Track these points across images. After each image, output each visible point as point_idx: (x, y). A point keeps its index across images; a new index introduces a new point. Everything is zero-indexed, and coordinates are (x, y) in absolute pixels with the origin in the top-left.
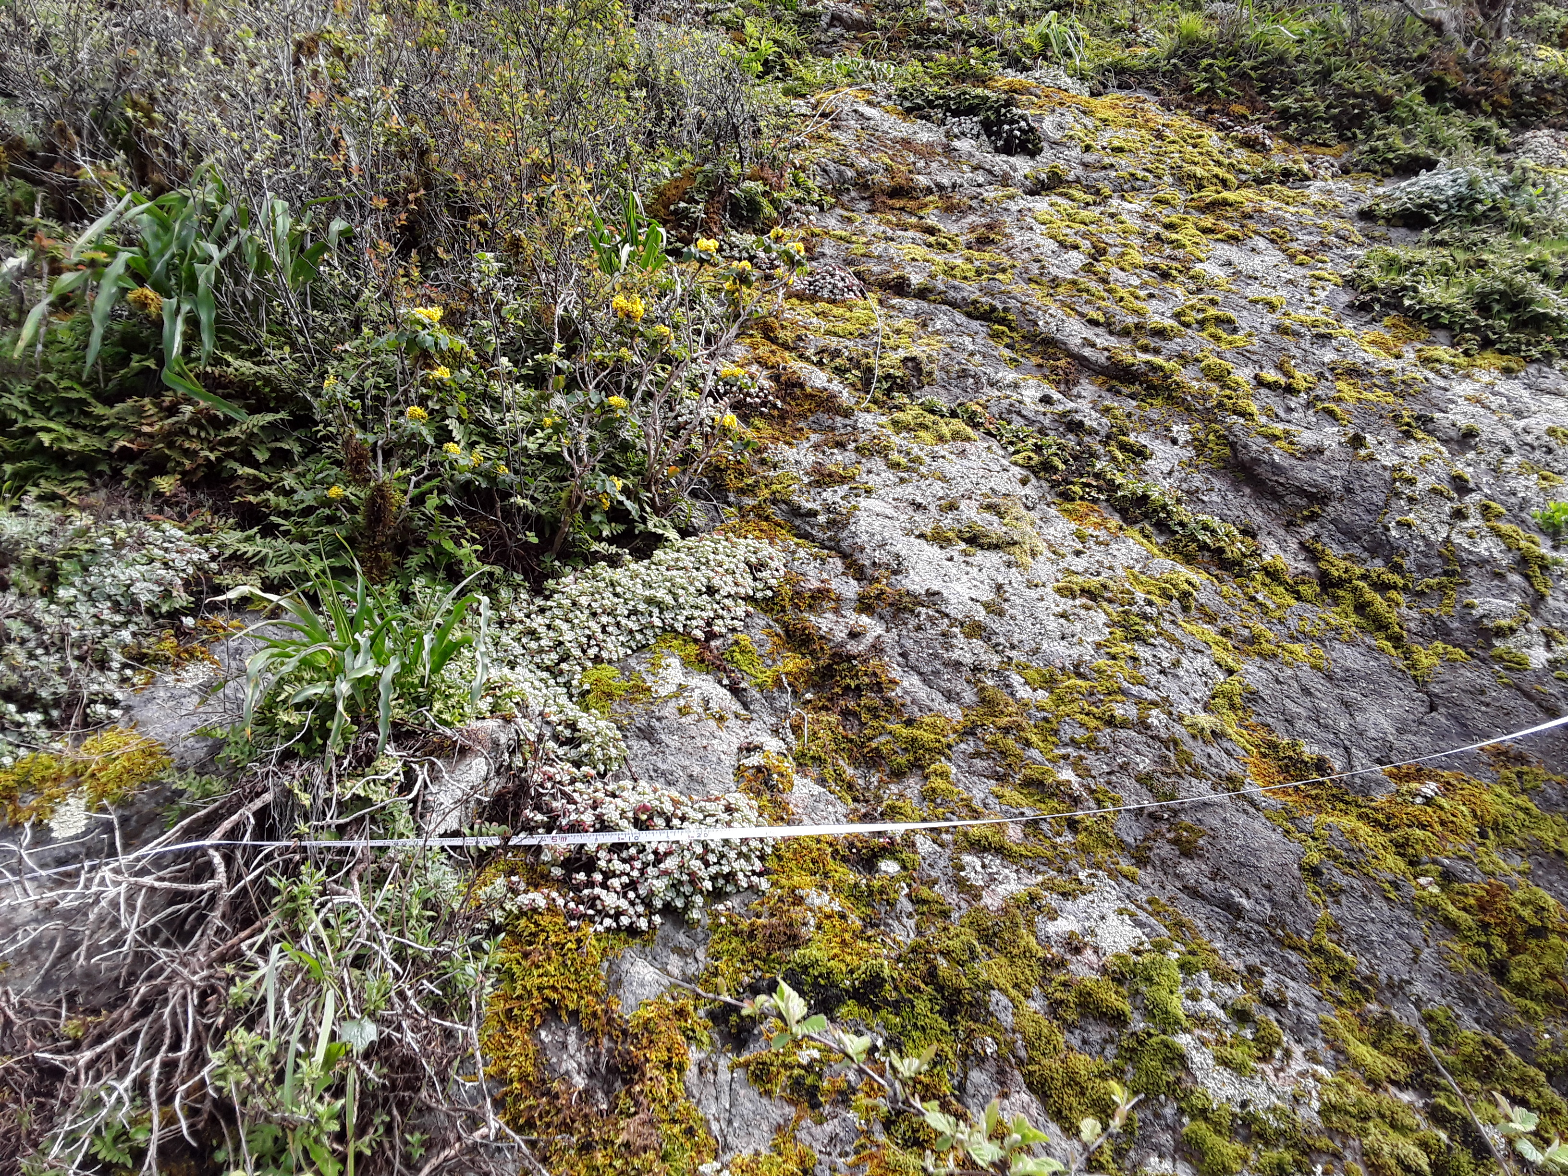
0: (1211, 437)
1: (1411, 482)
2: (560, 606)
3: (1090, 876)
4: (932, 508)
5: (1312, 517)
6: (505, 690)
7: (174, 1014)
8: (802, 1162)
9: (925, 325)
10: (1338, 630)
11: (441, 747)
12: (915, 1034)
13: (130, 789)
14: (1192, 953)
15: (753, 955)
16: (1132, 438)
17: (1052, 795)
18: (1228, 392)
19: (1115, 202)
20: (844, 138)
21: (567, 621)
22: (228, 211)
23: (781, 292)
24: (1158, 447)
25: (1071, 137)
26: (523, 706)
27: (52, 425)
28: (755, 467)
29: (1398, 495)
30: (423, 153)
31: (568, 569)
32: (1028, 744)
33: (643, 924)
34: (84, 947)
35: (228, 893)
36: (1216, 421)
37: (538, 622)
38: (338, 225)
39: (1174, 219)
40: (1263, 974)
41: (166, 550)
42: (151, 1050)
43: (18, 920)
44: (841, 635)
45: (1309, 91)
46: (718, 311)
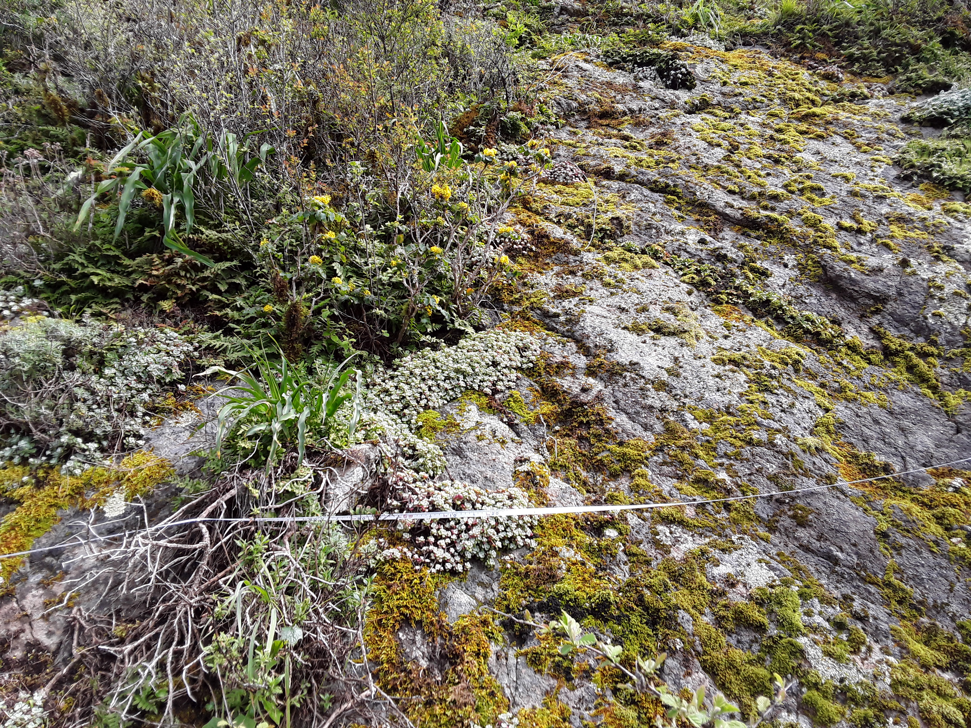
0: (810, 262)
1: (940, 288)
2: (403, 375)
3: (739, 538)
4: (632, 310)
5: (877, 312)
6: (373, 427)
7: (180, 623)
8: (562, 713)
9: (624, 197)
10: (896, 383)
11: (335, 461)
12: (631, 637)
13: (150, 488)
14: (807, 587)
15: (528, 587)
16: (758, 264)
17: (713, 488)
18: (820, 234)
19: (743, 116)
20: (570, 83)
21: (407, 384)
22: (200, 140)
23: (535, 180)
24: (776, 270)
25: (714, 77)
26: (383, 436)
27: (99, 271)
28: (520, 288)
29: (932, 297)
30: (315, 102)
31: (407, 352)
32: (697, 456)
33: (460, 568)
34: (125, 583)
35: (210, 550)
36: (812, 252)
37: (390, 385)
38: (265, 147)
39: (782, 125)
40: (853, 600)
41: (168, 345)
42: (167, 644)
43: (86, 566)
44: (576, 390)
45: (866, 43)
46: (496, 193)
